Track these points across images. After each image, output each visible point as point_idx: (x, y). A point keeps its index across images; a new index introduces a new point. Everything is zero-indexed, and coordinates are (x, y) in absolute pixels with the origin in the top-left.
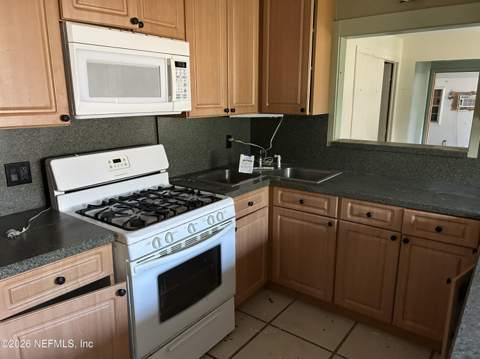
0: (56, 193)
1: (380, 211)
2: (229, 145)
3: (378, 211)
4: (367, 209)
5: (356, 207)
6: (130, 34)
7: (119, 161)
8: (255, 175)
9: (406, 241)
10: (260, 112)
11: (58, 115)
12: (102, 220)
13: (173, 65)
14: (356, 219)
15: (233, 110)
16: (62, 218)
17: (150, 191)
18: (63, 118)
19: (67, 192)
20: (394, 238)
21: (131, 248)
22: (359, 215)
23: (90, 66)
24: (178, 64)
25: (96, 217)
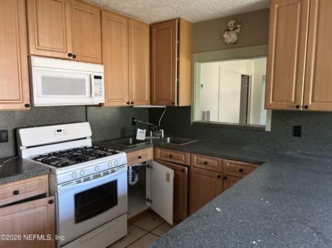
0: (21, 148)
1: (212, 161)
2: (134, 123)
3: (211, 161)
4: (204, 160)
5: (199, 158)
6: (68, 62)
7: (60, 131)
8: (145, 141)
9: (225, 178)
10: (151, 104)
11: (24, 104)
12: (45, 163)
13: (93, 77)
14: (199, 166)
15: (132, 103)
16: (23, 161)
17: (78, 149)
18: (27, 106)
19: (28, 147)
20: (219, 177)
21: (58, 177)
22: (201, 164)
23: (43, 78)
24: (96, 77)
25: (42, 161)
